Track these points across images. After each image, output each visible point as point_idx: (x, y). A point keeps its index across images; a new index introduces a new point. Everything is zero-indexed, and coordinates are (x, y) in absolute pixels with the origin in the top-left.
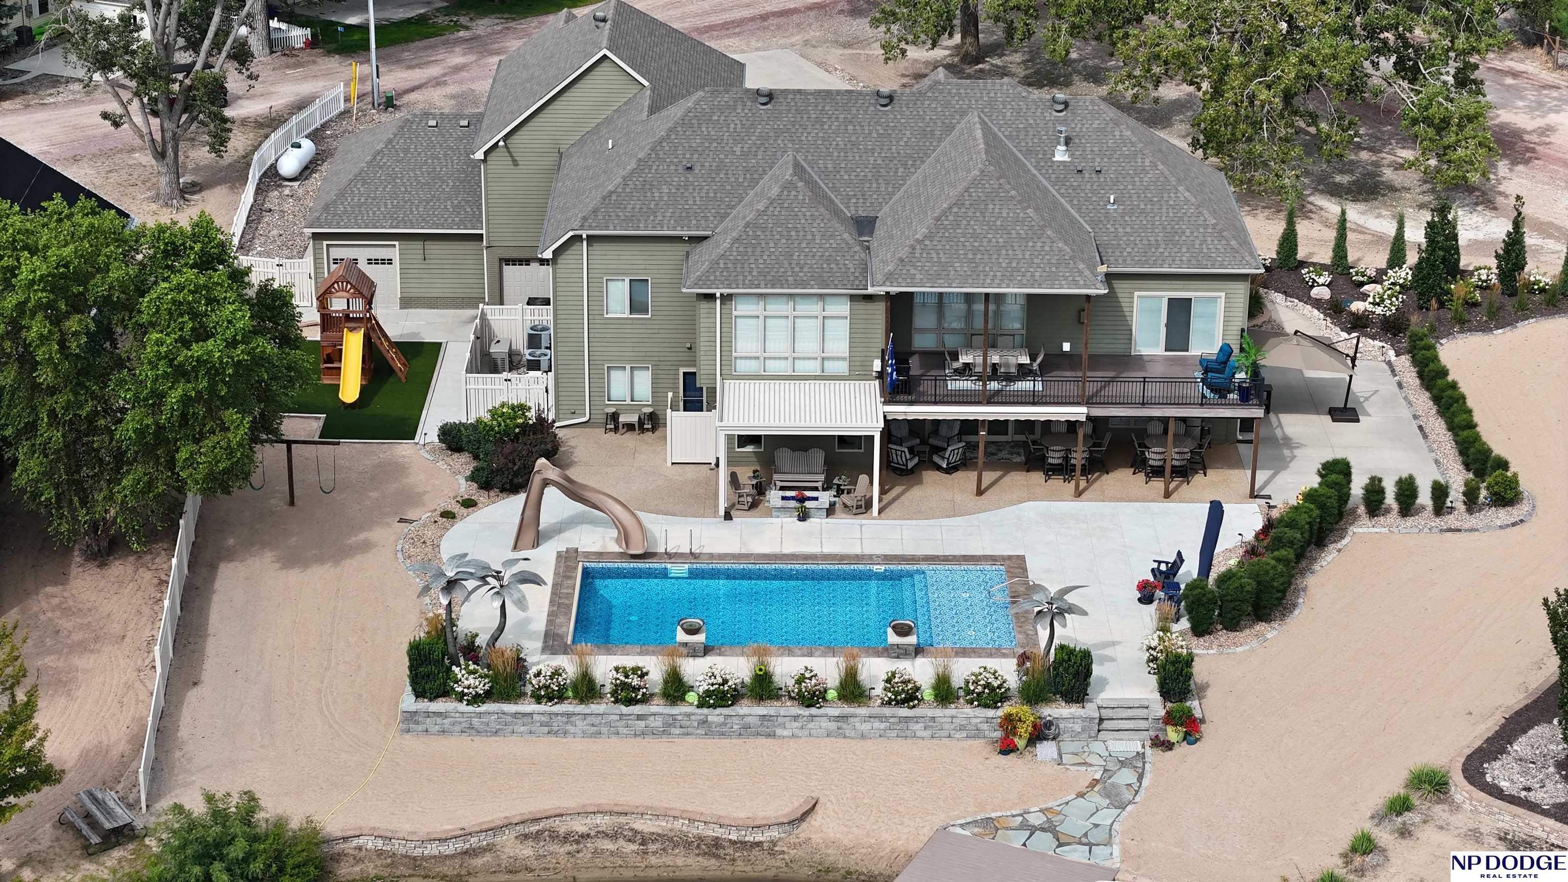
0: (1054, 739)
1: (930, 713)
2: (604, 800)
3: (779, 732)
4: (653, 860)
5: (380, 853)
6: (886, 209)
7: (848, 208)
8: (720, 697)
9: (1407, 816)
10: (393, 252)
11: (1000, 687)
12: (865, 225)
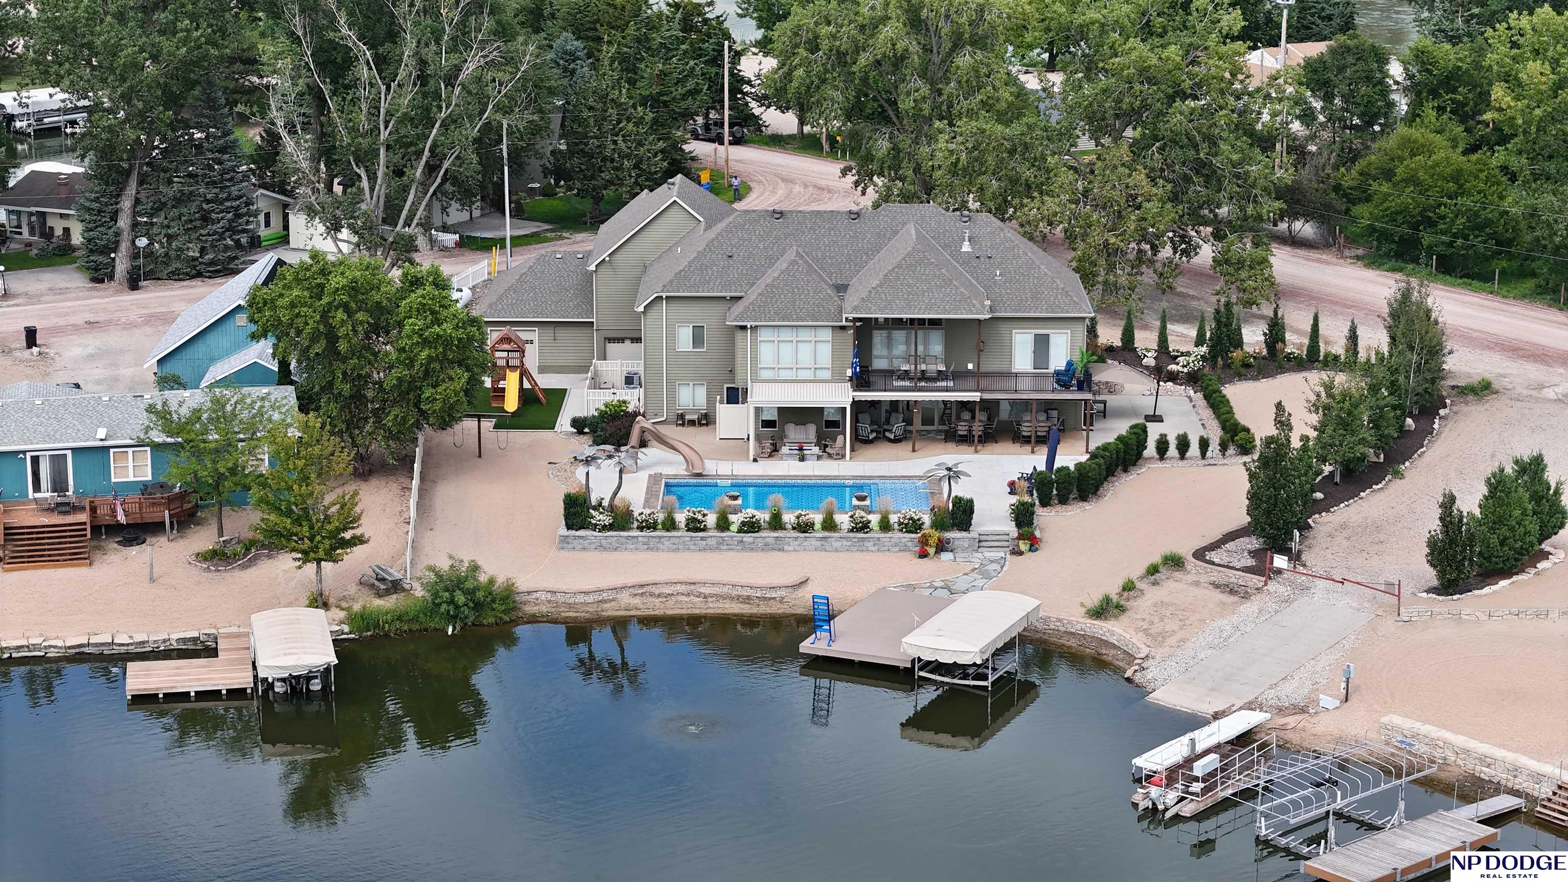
0: (952, 551)
1: (877, 535)
2: (682, 578)
3: (786, 547)
4: (711, 605)
5: (549, 602)
6: (855, 279)
7: (831, 279)
8: (750, 526)
9: (1157, 576)
10: (533, 335)
11: (919, 520)
12: (841, 288)
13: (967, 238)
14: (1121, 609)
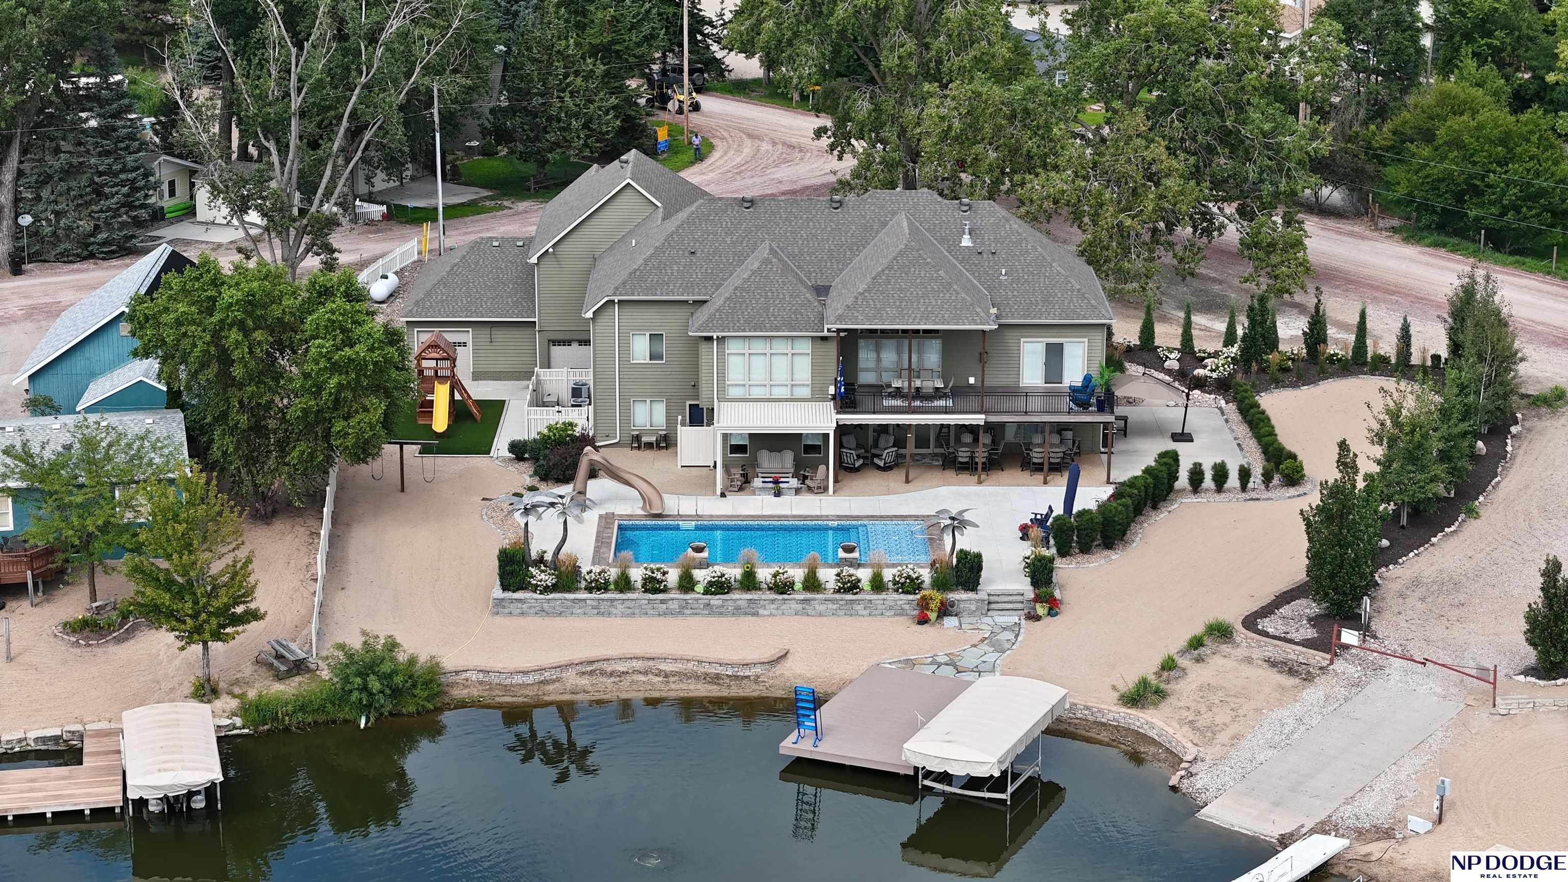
0: (956, 615)
1: (868, 597)
2: (638, 651)
3: (761, 611)
4: (673, 686)
5: (481, 683)
6: (838, 280)
7: (809, 279)
8: (719, 587)
9: (1201, 650)
10: (467, 336)
11: (917, 578)
12: (822, 291)
13: (967, 231)
14: (1161, 694)
